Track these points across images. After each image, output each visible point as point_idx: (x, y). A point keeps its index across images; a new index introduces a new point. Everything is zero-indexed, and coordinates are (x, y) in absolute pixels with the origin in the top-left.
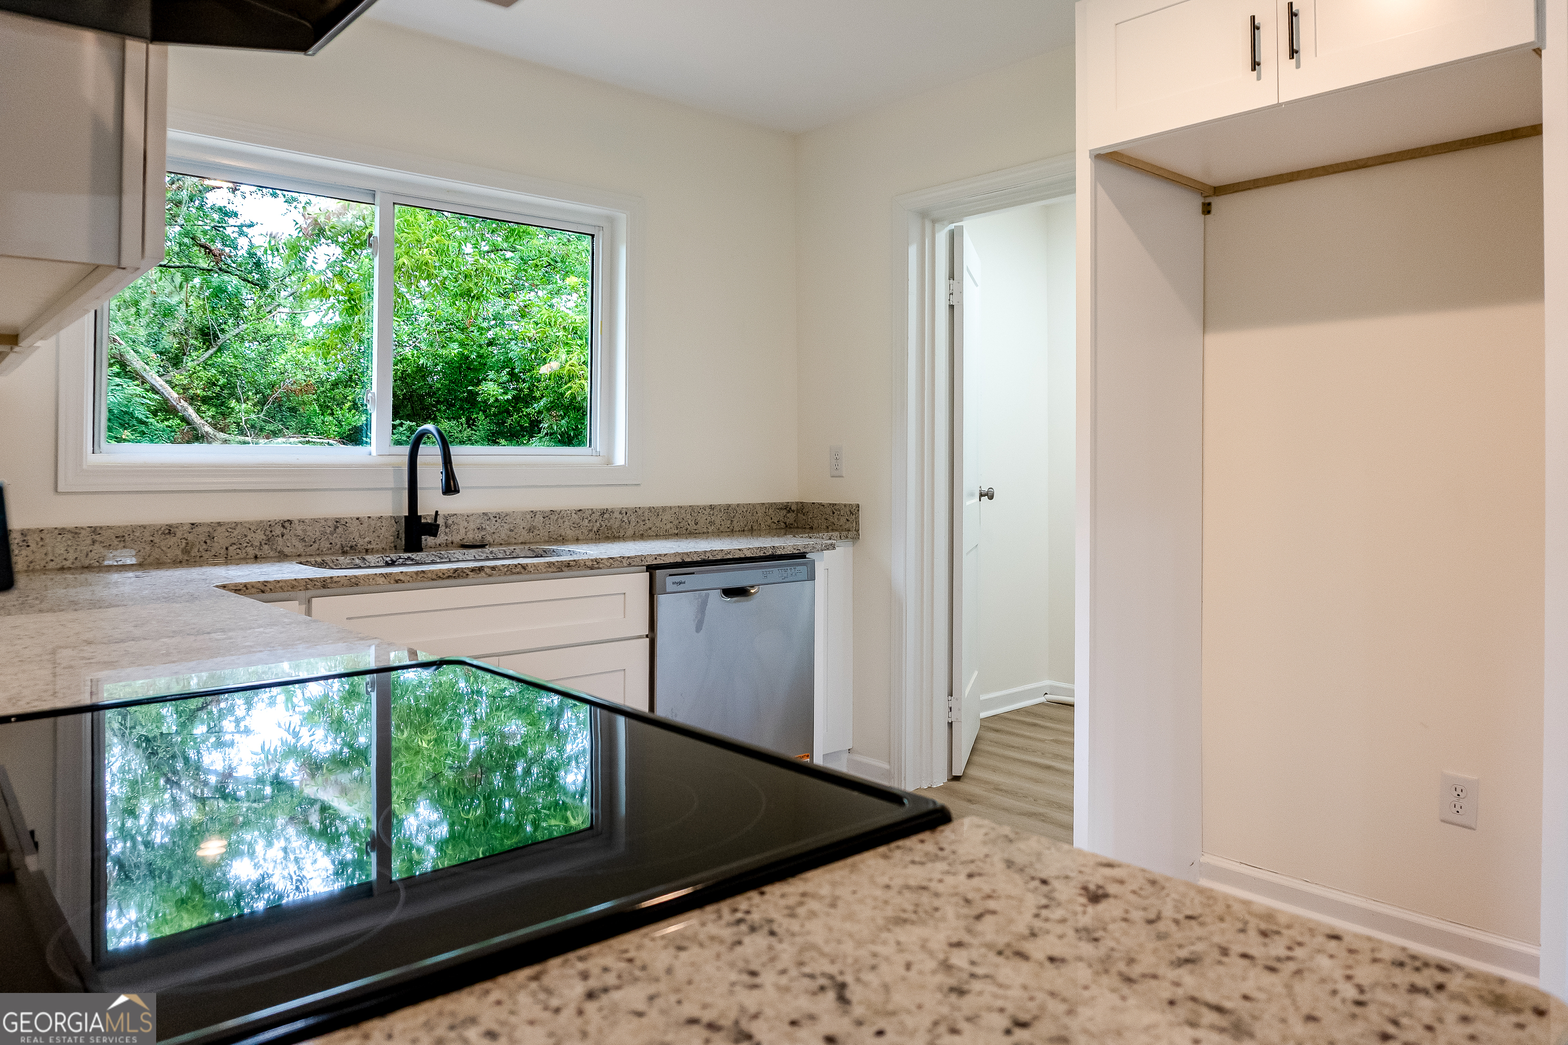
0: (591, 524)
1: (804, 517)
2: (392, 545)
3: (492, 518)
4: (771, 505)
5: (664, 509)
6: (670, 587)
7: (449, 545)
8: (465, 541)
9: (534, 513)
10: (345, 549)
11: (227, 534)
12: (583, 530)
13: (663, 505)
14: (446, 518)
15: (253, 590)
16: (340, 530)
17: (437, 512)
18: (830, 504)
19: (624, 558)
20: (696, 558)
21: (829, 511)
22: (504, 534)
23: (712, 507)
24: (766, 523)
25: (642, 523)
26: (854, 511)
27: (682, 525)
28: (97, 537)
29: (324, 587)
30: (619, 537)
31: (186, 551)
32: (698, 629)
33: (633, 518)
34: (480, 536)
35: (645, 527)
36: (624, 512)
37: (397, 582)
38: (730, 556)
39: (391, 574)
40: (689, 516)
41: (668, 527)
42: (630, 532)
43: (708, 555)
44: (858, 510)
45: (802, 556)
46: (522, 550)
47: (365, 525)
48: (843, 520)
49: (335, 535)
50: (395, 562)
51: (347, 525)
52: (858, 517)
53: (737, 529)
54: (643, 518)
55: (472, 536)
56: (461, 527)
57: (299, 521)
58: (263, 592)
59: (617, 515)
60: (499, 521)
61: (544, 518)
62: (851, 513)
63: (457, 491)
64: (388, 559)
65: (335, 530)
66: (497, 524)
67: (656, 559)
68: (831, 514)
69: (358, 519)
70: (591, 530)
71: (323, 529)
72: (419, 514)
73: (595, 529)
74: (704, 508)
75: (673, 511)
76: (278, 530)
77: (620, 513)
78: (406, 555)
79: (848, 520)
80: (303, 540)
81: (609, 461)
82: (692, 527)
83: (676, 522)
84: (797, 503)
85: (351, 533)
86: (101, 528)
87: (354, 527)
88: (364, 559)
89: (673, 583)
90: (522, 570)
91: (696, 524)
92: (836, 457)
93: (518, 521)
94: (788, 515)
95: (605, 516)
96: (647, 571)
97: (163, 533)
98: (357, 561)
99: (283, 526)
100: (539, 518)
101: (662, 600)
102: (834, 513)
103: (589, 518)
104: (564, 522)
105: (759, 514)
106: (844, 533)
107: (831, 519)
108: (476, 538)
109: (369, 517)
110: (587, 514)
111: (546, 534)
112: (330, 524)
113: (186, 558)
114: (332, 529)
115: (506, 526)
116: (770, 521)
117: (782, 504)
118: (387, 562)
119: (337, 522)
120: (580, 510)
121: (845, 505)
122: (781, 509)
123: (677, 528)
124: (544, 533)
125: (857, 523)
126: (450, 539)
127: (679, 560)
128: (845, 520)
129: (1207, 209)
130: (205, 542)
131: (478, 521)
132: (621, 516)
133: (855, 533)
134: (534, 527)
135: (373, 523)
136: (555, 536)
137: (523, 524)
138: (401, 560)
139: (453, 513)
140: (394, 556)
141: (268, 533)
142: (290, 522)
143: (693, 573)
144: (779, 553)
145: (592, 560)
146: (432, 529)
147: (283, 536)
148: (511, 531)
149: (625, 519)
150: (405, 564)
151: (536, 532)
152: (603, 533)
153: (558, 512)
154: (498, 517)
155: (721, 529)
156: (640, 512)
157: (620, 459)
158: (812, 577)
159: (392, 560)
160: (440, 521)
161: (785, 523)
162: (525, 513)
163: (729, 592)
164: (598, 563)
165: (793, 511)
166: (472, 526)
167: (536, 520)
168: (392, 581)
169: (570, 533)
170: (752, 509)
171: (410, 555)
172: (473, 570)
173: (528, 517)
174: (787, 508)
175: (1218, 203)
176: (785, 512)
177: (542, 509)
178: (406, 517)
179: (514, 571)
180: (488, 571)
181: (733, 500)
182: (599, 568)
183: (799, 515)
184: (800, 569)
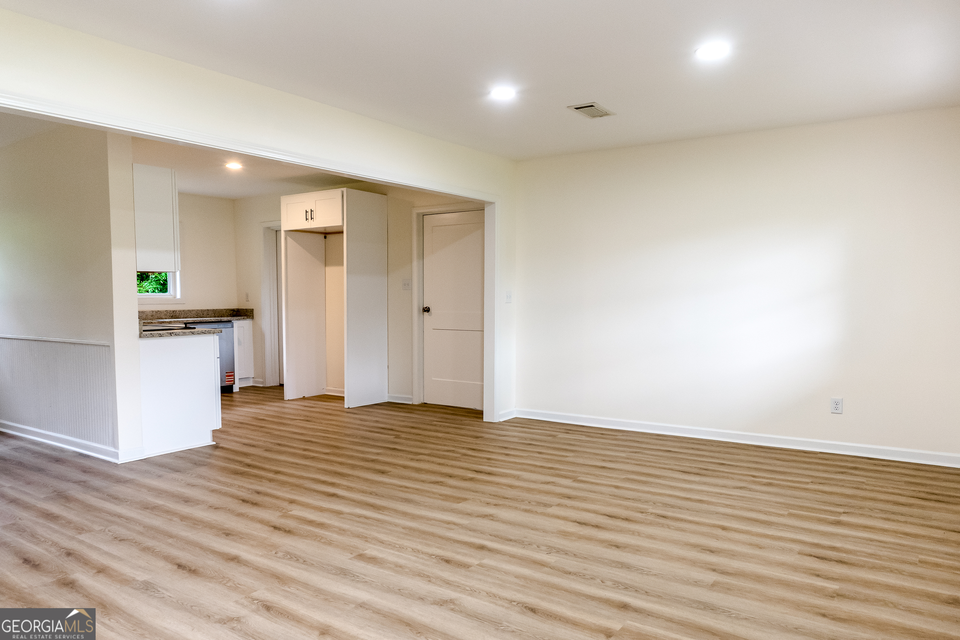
0: (170, 314)
1: (239, 313)
4: (229, 310)
5: (193, 310)
9: (153, 311)
12: (168, 316)
18: (246, 309)
21: (245, 311)
23: (208, 310)
24: (226, 313)
25: (186, 314)
26: (252, 311)
30: (179, 318)
33: (183, 313)
35: (187, 316)
36: (180, 311)
38: (207, 321)
40: (200, 312)
41: (194, 315)
42: (182, 317)
45: (230, 321)
53: (216, 316)
59: (177, 312)
60: (143, 313)
61: (156, 313)
70: (170, 316)
74: (205, 310)
75: (195, 311)
79: (250, 313)
81: (175, 297)
82: (202, 316)
84: (237, 309)
92: (247, 296)
93: (149, 313)
94: (234, 312)
95: (174, 312)
102: (247, 311)
104: (162, 314)
105: (223, 312)
106: (249, 317)
107: (246, 313)
110: (169, 311)
111: (157, 317)
115: (145, 315)
120: (167, 311)
121: (250, 309)
122: (231, 311)
123: (197, 315)
125: (253, 314)
127: (193, 322)
129: (325, 237)
133: (252, 317)
136: (159, 318)
144: (223, 321)
149: (180, 313)
151: (154, 316)
152: (174, 317)
153: (160, 310)
155: (211, 316)
156: (185, 311)
157: (178, 296)
158: (233, 327)
161: (233, 315)
162: (150, 311)
165: (236, 311)
167: (154, 313)
169: (164, 317)
170: (221, 311)
174: (233, 310)
175: (328, 236)
177: (155, 310)
181: (215, 308)
182: (171, 323)
184: (229, 325)
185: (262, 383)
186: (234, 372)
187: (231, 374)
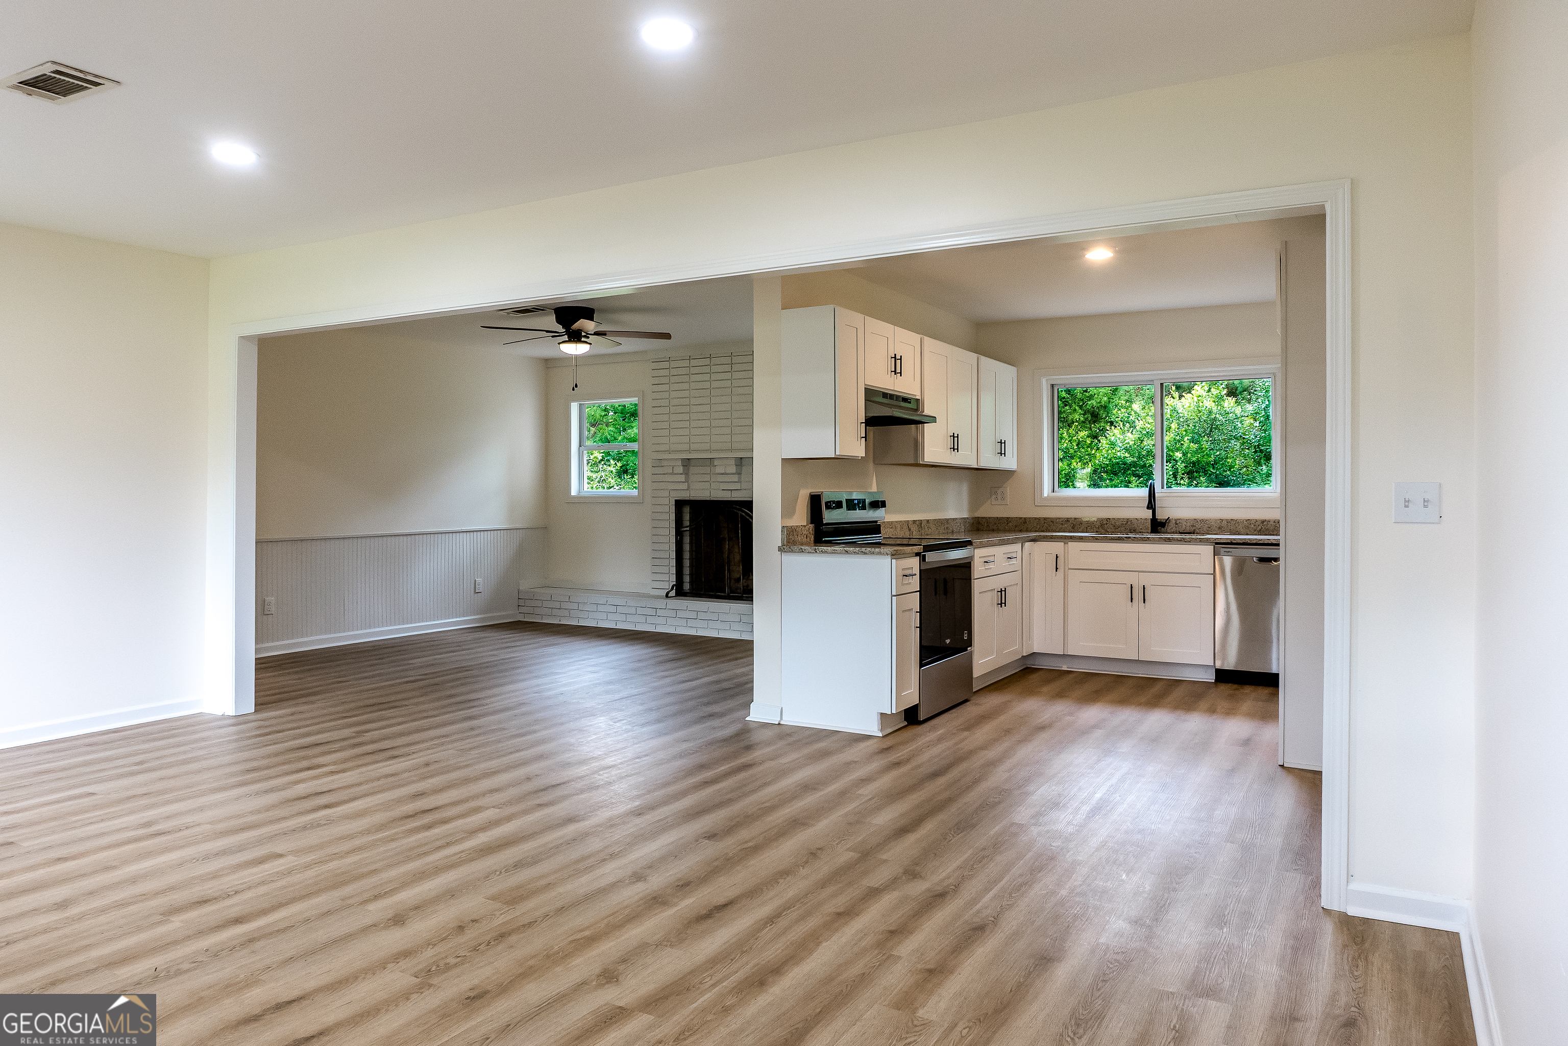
3: (1199, 521)
7: (1174, 532)
8: (1185, 531)
9: (1222, 520)
10: (1131, 531)
12: (1252, 530)
14: (1176, 520)
15: (1049, 538)
16: (1129, 523)
17: (1169, 517)
20: (1239, 541)
22: (1205, 528)
28: (1046, 521)
29: (1071, 538)
31: (1073, 528)
32: (1241, 574)
34: (1193, 529)
36: (1276, 521)
37: (1096, 539)
38: (1260, 542)
43: (1246, 540)
47: (1139, 522)
49: (1127, 525)
51: (1132, 521)
55: (1188, 530)
56: (1183, 524)
57: (1113, 519)
59: (1272, 523)
61: (1227, 522)
66: (1202, 524)
67: (1218, 541)
70: (1255, 530)
71: (1122, 522)
72: (1157, 518)
73: (1258, 529)
77: (1274, 522)
80: (1115, 526)
85: (1134, 525)
86: (1047, 518)
87: (1135, 522)
89: (1224, 550)
90: (1148, 539)
93: (1212, 523)
95: (1264, 523)
96: (1213, 545)
97: (1066, 521)
99: (1107, 521)
100: (1225, 522)
104: (1239, 525)
108: (1191, 530)
109: (1137, 519)
112: (1125, 520)
113: (1073, 530)
115: (1207, 526)
119: (1128, 520)
120: (1249, 520)
124: (1227, 529)
126: (1174, 529)
127: (1232, 542)
130: (1079, 525)
131: (1192, 523)
132: (1275, 524)
134: (1222, 527)
135: (1142, 521)
141: (1101, 523)
142: (1109, 519)
143: (1237, 548)
146: (1167, 525)
147: (1107, 524)
148: (1209, 528)
151: (1223, 529)
152: (1263, 531)
153: (1236, 520)
154: (1202, 521)
159: (1136, 532)
160: (1172, 522)
162: (1217, 520)
163: (1262, 560)
166: (1189, 524)
169: (1242, 531)
173: (1219, 522)
178: (1151, 519)
179: (1144, 539)
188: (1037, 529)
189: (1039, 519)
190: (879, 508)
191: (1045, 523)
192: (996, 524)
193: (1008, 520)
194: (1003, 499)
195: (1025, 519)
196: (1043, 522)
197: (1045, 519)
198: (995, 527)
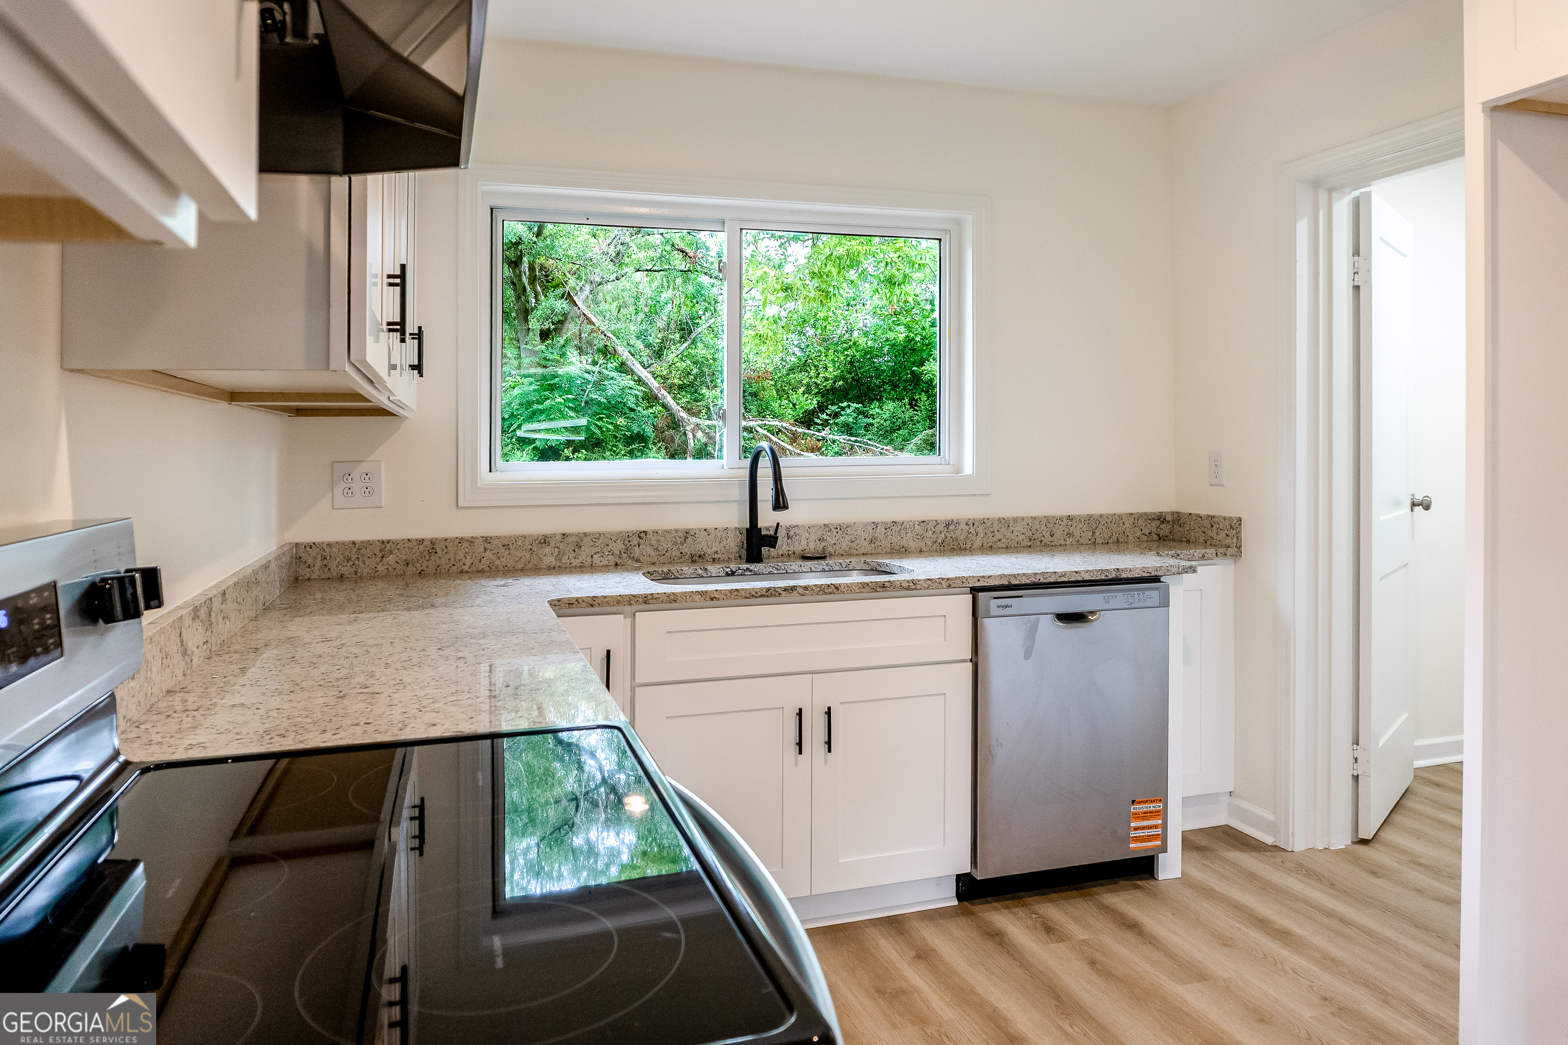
0: (936, 536)
1: (1181, 529)
2: (737, 555)
3: (833, 529)
4: (1141, 515)
5: (1015, 520)
6: (994, 610)
7: (790, 556)
8: (806, 551)
9: (875, 524)
10: (694, 558)
11: (592, 543)
12: (927, 542)
13: (1015, 516)
14: (788, 529)
15: (584, 604)
16: (690, 540)
17: (778, 524)
18: (1209, 516)
19: (943, 579)
20: (1025, 581)
21: (1206, 523)
22: (845, 543)
23: (1069, 518)
24: (1136, 535)
25: (991, 535)
26: (1235, 525)
27: (1035, 536)
28: (488, 546)
29: (645, 603)
30: (965, 549)
31: (558, 559)
32: (1027, 655)
33: (981, 529)
34: (821, 547)
35: (994, 540)
36: (971, 523)
37: (712, 599)
38: (1064, 579)
39: (706, 592)
40: (1043, 527)
41: (1021, 537)
42: (978, 544)
43: (1038, 577)
44: (1240, 525)
45: (1156, 579)
46: (858, 563)
47: (712, 536)
48: (1222, 534)
49: (685, 545)
50: (735, 572)
51: (696, 536)
52: (1240, 532)
53: (1099, 541)
54: (992, 530)
55: (813, 547)
56: (803, 538)
57: (654, 532)
58: (592, 606)
59: (963, 526)
60: (840, 532)
61: (886, 529)
62: (1231, 527)
63: (785, 507)
64: (728, 570)
65: (685, 540)
66: (838, 535)
67: (979, 580)
68: (1209, 527)
69: (705, 530)
70: (935, 542)
71: (675, 539)
72: (759, 526)
73: (940, 540)
74: (1061, 519)
75: (1026, 521)
76: (635, 541)
77: (967, 524)
78: (745, 566)
79: (1227, 535)
80: (657, 549)
81: (958, 470)
82: (1047, 540)
83: (1029, 534)
84: (1173, 513)
85: (700, 543)
86: (491, 538)
87: (702, 537)
88: (706, 569)
89: (998, 607)
90: (835, 590)
91: (1052, 536)
92: (1216, 464)
93: (859, 532)
94: (1162, 526)
95: (950, 528)
96: (971, 593)
97: (540, 543)
98: (700, 571)
99: (640, 537)
100: (881, 529)
101: (989, 625)
102: (1212, 526)
103: (934, 530)
104: (907, 533)
105: (1127, 525)
106: (1222, 550)
107: (1209, 532)
108: (818, 548)
109: (716, 529)
110: (931, 526)
111: (888, 545)
112: (681, 535)
113: (558, 565)
114: (683, 540)
115: (848, 538)
116: (1139, 533)
117: (1154, 514)
118: (727, 572)
119: (687, 533)
120: (923, 521)
121: (1225, 519)
122: (1154, 519)
123: (1030, 540)
124: (885, 543)
125: (1239, 539)
126: (792, 549)
127: (1005, 582)
128: (1224, 535)
130: (574, 551)
131: (819, 533)
132: (967, 528)
133: (1236, 550)
134: (876, 539)
135: (719, 534)
136: (897, 548)
137: (864, 535)
138: (740, 571)
139: (795, 524)
140: (733, 567)
141: (626, 542)
142: (645, 532)
143: (1021, 597)
144: (1124, 576)
145: (908, 581)
146: (772, 541)
147: (639, 546)
148: (853, 542)
149: (972, 530)
150: (744, 575)
151: (878, 543)
152: (948, 545)
153: (901, 523)
154: (840, 528)
155: (1082, 541)
156: (989, 524)
157: (968, 468)
158: (1165, 603)
159: (731, 571)
160: (782, 534)
161: (1159, 535)
162: (866, 525)
163: (1064, 618)
164: (915, 584)
165: (1168, 522)
166: (813, 537)
168: (707, 599)
169: (912, 544)
170: (1118, 519)
171: (748, 566)
172: (785, 589)
173: (870, 528)
174: (1161, 518)
176: (1158, 522)
177: (883, 520)
178: (747, 529)
179: (826, 591)
180: (800, 590)
181: (1096, 510)
183: (1175, 526)
184: (1151, 594)
185: (1271, 828)
186: (1164, 800)
187: (1151, 807)
188: (466, 568)
189: (471, 541)
190: (110, 619)
191: (486, 549)
192: (349, 560)
193: (385, 547)
194: (368, 490)
195: (433, 542)
196: (482, 550)
197: (486, 540)
198: (346, 570)
